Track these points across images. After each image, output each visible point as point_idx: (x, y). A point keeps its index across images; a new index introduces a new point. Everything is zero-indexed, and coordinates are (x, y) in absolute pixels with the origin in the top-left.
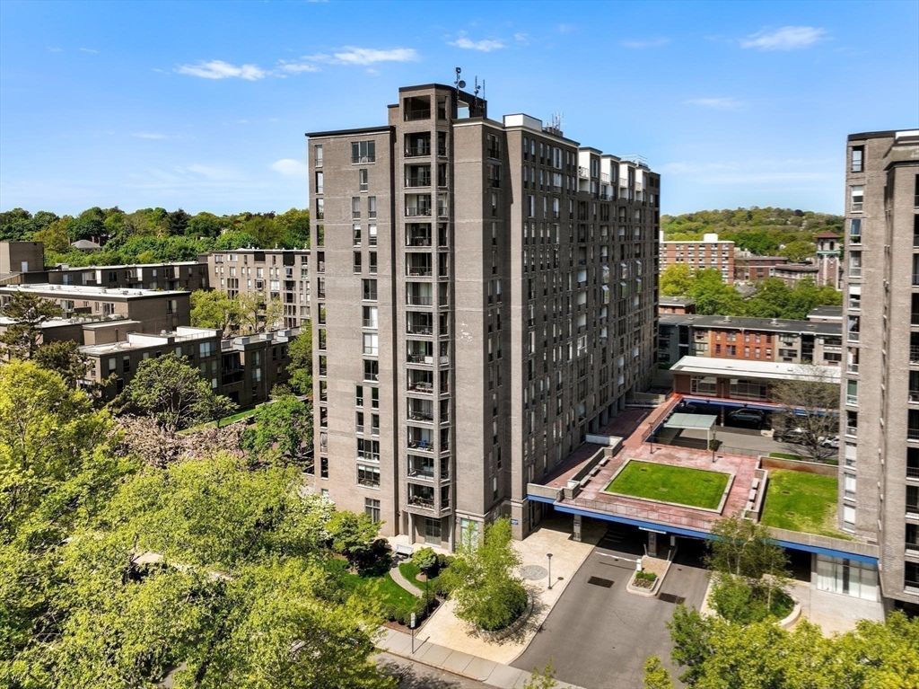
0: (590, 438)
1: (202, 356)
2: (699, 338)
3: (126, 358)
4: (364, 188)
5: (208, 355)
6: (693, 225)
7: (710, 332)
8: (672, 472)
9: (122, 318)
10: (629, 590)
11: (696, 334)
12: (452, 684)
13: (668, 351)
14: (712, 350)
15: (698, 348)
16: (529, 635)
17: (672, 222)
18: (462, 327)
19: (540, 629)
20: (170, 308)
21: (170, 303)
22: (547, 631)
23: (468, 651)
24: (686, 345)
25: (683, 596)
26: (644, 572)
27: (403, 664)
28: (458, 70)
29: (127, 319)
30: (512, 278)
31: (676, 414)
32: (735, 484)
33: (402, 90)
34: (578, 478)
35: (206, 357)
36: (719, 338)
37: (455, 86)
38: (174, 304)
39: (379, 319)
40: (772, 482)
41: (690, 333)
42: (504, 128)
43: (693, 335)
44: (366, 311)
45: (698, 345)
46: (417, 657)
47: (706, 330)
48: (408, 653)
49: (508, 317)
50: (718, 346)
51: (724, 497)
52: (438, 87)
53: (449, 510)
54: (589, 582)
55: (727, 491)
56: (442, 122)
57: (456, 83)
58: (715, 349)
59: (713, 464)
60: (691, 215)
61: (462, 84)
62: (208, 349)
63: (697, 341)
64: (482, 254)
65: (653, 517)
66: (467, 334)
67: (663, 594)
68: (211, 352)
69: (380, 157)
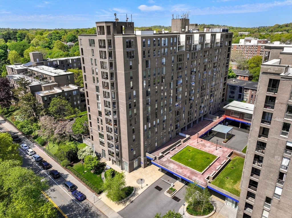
0: (180, 134)
1: (74, 94)
2: (246, 92)
3: (50, 96)
4: (93, 55)
5: (76, 94)
6: (287, 28)
7: (250, 90)
8: (198, 153)
9: (53, 82)
10: (165, 194)
11: (245, 90)
12: (99, 215)
13: (234, 95)
14: (250, 96)
15: (245, 95)
16: (128, 203)
17: (278, 27)
18: (121, 107)
19: (132, 202)
20: (68, 78)
21: (68, 77)
22: (134, 203)
23: (109, 205)
24: (241, 94)
25: (180, 199)
26: (173, 188)
27: (90, 205)
28: (115, 15)
29: (54, 82)
30: (140, 90)
31: (219, 125)
32: (217, 161)
33: (97, 23)
34: (163, 153)
35: (75, 95)
36: (253, 92)
37: (115, 21)
38: (69, 77)
39: (101, 99)
40: (231, 162)
41: (243, 89)
42: (136, 35)
43: (244, 90)
44: (98, 96)
45: (245, 94)
46: (95, 204)
47: (249, 89)
48: (93, 202)
49: (139, 103)
50: (252, 95)
51: (208, 167)
52: (106, 22)
53: (119, 159)
54: (155, 188)
55: (211, 164)
56: (109, 36)
57: (115, 19)
58: (251, 96)
59: (216, 150)
60: (288, 24)
61: (117, 19)
62: (76, 92)
63: (245, 93)
64: (124, 84)
65: (180, 171)
66: (122, 109)
67: (175, 197)
68: (77, 93)
69: (96, 45)
